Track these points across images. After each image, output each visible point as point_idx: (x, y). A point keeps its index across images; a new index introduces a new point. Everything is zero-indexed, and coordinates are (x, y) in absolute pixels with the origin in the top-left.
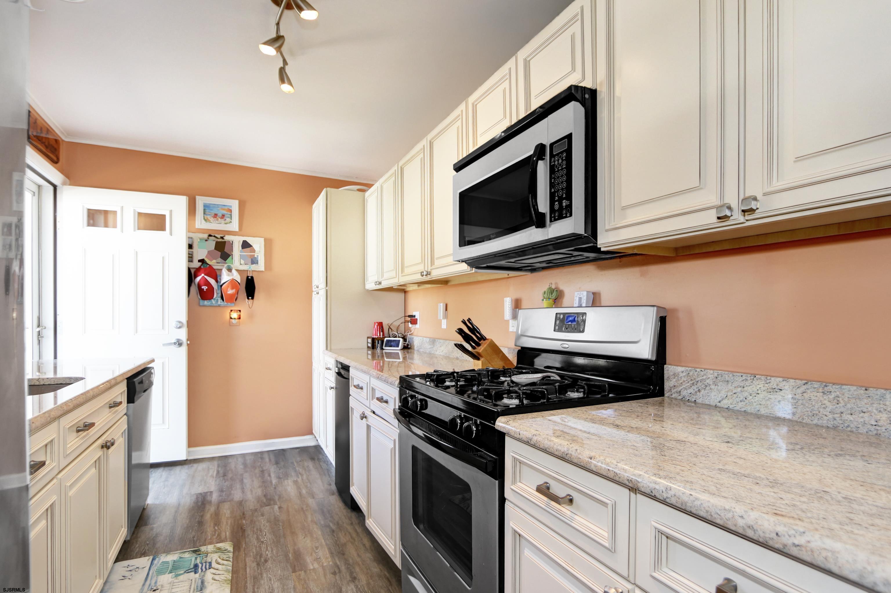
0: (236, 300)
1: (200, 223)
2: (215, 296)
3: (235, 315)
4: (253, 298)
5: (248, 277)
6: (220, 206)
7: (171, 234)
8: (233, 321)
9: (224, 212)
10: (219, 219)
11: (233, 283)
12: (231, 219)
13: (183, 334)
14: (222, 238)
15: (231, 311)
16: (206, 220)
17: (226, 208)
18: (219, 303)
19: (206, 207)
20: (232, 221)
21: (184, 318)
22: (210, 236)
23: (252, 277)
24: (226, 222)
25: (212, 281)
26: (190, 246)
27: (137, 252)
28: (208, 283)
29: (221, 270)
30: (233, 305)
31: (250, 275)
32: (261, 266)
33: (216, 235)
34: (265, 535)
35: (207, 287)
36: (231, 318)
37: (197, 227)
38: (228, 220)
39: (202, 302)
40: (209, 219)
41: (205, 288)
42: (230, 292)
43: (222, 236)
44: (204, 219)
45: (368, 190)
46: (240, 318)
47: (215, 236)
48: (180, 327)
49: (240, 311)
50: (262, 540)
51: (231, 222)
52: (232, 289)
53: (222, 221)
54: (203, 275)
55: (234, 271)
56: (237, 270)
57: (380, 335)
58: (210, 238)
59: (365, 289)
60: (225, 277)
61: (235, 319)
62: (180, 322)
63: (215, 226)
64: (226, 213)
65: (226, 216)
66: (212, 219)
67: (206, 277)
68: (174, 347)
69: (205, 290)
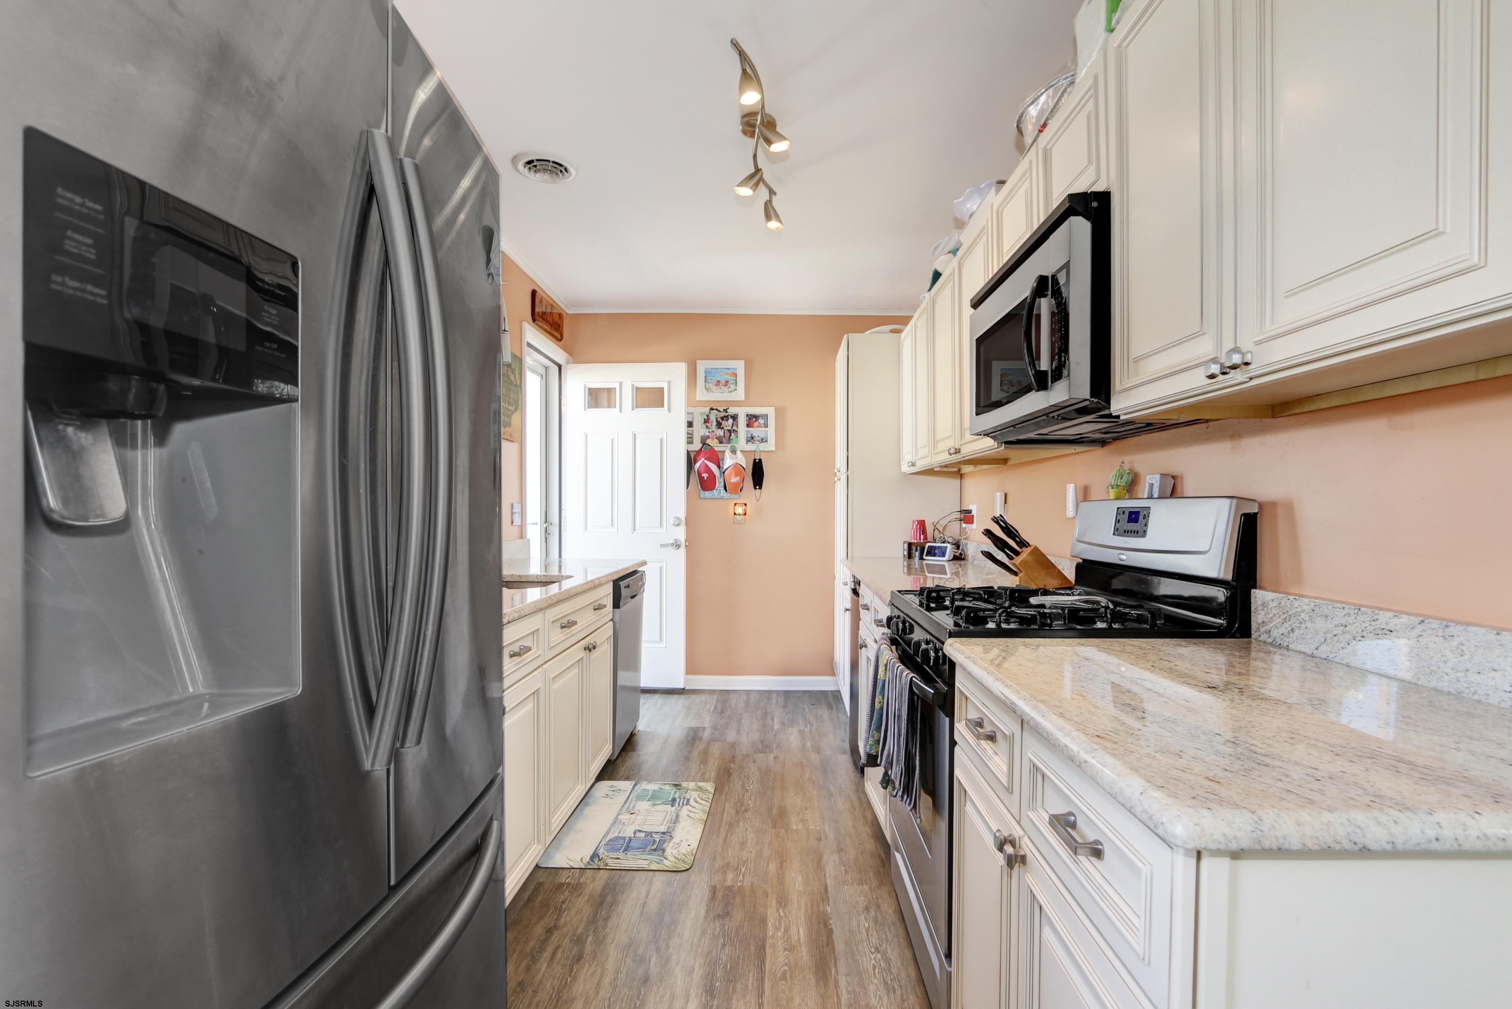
0: (741, 490)
1: (701, 395)
2: (717, 486)
3: (740, 510)
4: (760, 488)
5: (755, 460)
6: (722, 370)
7: (669, 411)
8: (738, 517)
9: (728, 377)
10: (723, 387)
11: (738, 469)
12: (736, 386)
13: (681, 534)
14: (725, 411)
15: (735, 504)
16: (707, 390)
17: (730, 371)
18: (722, 494)
19: (708, 373)
20: (737, 388)
21: (682, 515)
22: (712, 409)
23: (760, 460)
24: (730, 390)
25: (713, 467)
26: (690, 424)
27: (635, 434)
28: (708, 470)
29: (724, 451)
30: (737, 496)
31: (757, 457)
32: (771, 445)
33: (718, 408)
34: (752, 784)
35: (707, 475)
36: (735, 514)
37: (698, 399)
38: (733, 387)
39: (702, 492)
40: (711, 387)
41: (705, 475)
42: (734, 480)
43: (725, 408)
44: (706, 388)
45: (905, 329)
46: (745, 514)
47: (717, 409)
48: (678, 525)
49: (746, 505)
50: (747, 788)
51: (736, 389)
52: (736, 476)
53: (726, 389)
54: (703, 459)
55: (738, 453)
56: (741, 451)
57: (920, 539)
58: (712, 411)
59: (901, 472)
60: (728, 461)
61: (739, 515)
62: (678, 519)
63: (719, 395)
64: (730, 378)
65: (730, 382)
66: (714, 388)
67: (706, 461)
68: (671, 550)
69: (705, 479)
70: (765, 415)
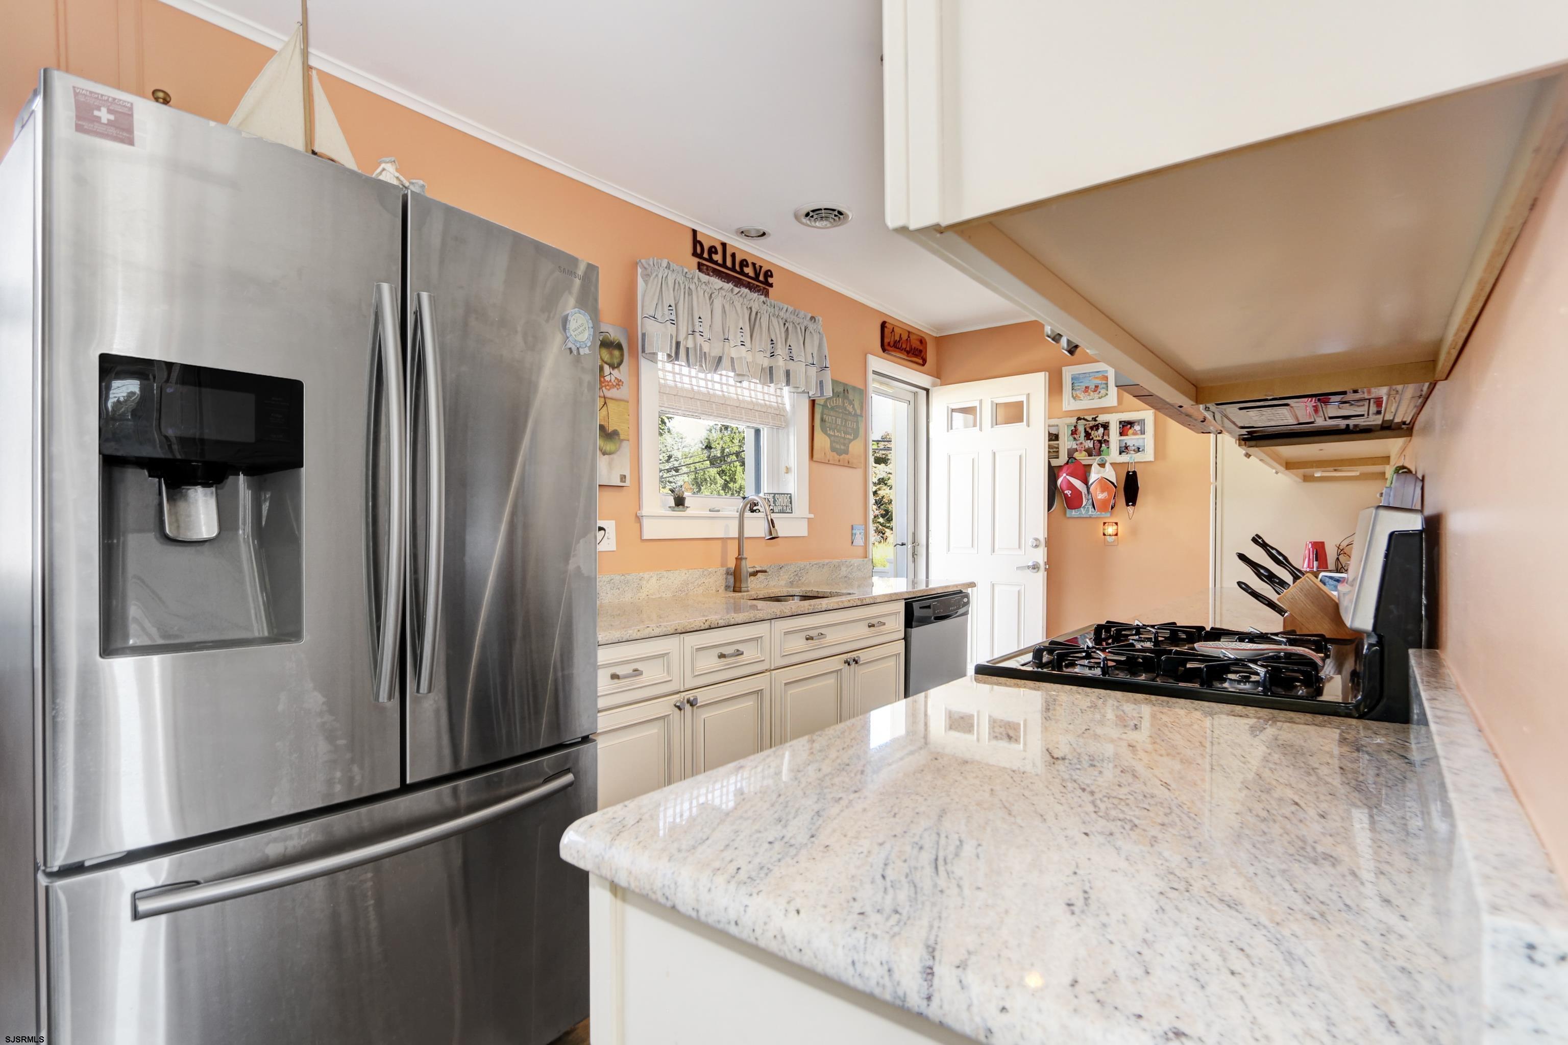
0: (1112, 508)
1: (1069, 404)
2: (1084, 503)
3: (1110, 530)
4: (1134, 504)
5: (1128, 472)
6: (1091, 375)
7: (1028, 425)
8: (1109, 539)
9: (1098, 382)
10: (1092, 393)
11: (1105, 483)
12: (1107, 390)
13: (1040, 556)
14: (1095, 419)
15: (1104, 523)
16: (1074, 398)
17: (1100, 375)
18: (1090, 513)
19: (1075, 379)
20: (1109, 393)
21: (1042, 534)
22: (1079, 419)
23: (1135, 473)
24: (1100, 395)
25: (1078, 483)
26: (1054, 437)
27: (994, 453)
28: (1071, 486)
29: (1090, 465)
30: (1108, 514)
31: (1131, 469)
32: (1148, 455)
33: (1086, 417)
35: (1070, 492)
36: (1104, 535)
37: (1064, 409)
38: (1103, 392)
39: (1068, 511)
40: (1079, 395)
41: (1068, 492)
42: (1101, 496)
43: (1094, 416)
44: (1073, 396)
46: (1116, 535)
47: (1084, 419)
48: (1037, 546)
49: (1116, 524)
51: (1107, 394)
52: (1102, 491)
53: (1096, 395)
54: (1064, 475)
55: (1107, 465)
56: (1111, 464)
57: (1313, 568)
58: (1079, 421)
60: (1094, 476)
61: (1110, 535)
62: (1036, 540)
63: (1087, 403)
64: (1100, 382)
65: (1100, 386)
66: (1082, 395)
67: (1068, 477)
68: (1029, 572)
69: (1069, 496)
70: (1141, 420)
